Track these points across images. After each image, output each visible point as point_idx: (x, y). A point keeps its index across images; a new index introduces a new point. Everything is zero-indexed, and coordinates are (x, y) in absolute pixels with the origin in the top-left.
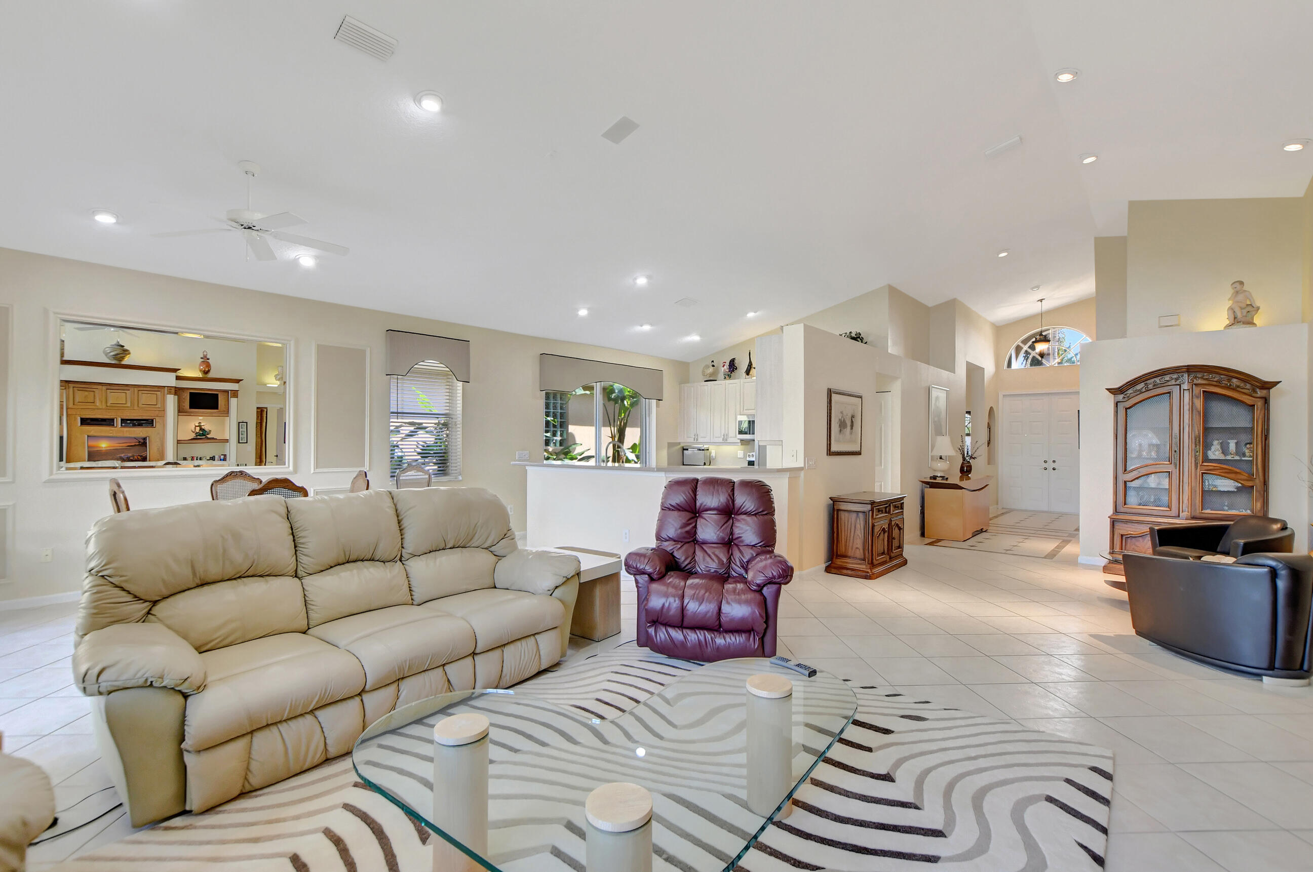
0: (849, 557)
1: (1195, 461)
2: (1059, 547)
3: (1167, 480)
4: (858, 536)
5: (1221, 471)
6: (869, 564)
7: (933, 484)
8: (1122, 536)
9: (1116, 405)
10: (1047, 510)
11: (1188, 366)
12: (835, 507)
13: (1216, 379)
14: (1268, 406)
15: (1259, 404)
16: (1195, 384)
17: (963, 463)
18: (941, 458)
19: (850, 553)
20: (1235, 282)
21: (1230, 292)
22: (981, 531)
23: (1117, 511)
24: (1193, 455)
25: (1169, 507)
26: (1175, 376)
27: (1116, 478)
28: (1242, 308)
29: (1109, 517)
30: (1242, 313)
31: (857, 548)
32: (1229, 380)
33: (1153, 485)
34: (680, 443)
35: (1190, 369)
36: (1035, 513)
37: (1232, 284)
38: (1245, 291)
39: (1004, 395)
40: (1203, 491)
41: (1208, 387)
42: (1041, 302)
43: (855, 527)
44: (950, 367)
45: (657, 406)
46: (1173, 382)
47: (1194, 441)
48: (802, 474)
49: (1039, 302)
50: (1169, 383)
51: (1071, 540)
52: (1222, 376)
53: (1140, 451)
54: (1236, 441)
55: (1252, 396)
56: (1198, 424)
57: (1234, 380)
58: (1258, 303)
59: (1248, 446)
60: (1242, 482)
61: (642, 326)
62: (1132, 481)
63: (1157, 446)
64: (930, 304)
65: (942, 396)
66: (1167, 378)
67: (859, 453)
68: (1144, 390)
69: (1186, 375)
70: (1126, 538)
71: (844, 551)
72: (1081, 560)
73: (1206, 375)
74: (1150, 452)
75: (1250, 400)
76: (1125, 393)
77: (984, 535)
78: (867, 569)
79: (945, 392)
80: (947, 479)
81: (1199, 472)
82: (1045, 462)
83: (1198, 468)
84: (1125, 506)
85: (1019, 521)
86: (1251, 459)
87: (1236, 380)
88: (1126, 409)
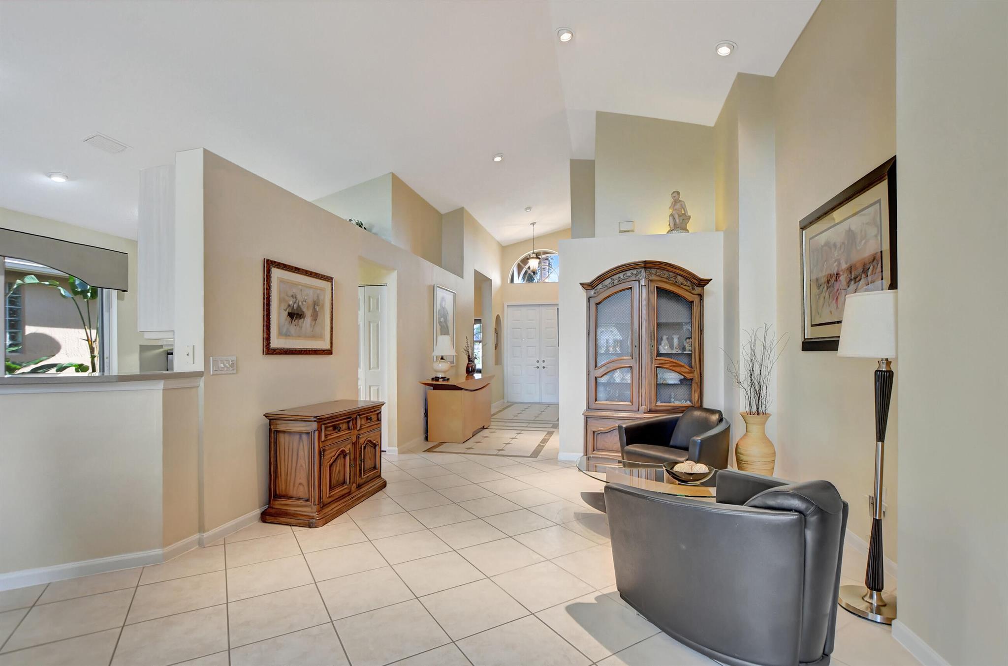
0: (291, 498)
1: (651, 356)
2: (544, 441)
3: (629, 375)
4: (301, 466)
5: (670, 364)
6: (315, 505)
7: (438, 385)
8: (594, 432)
9: (588, 300)
10: (539, 402)
11: (645, 262)
12: (272, 427)
13: (665, 276)
14: (703, 301)
15: (696, 299)
16: (651, 280)
17: (468, 363)
18: (442, 358)
19: (293, 492)
20: (673, 193)
21: (669, 200)
22: (483, 428)
23: (590, 408)
24: (649, 350)
25: (632, 402)
26: (635, 272)
27: (589, 374)
28: (679, 216)
29: (583, 414)
30: (679, 220)
31: (300, 484)
32: (675, 277)
33: (618, 380)
34: (162, 346)
35: (648, 266)
36: (531, 404)
37: (672, 194)
38: (681, 201)
39: (508, 306)
40: (657, 384)
41: (660, 284)
42: (533, 225)
43: (298, 455)
44: (459, 271)
45: (120, 298)
46: (633, 278)
47: (649, 336)
48: (202, 382)
49: (532, 225)
50: (631, 279)
51: (554, 432)
52: (670, 273)
53: (607, 348)
54: (678, 336)
55: (691, 293)
56: (653, 319)
57: (679, 277)
58: (689, 214)
59: (688, 340)
60: (684, 374)
61: (50, 176)
62: (601, 377)
63: (621, 340)
64: (443, 211)
65: (449, 297)
66: (629, 273)
67: (329, 352)
68: (610, 285)
69: (643, 270)
70: (597, 434)
71: (284, 489)
72: (562, 456)
73: (659, 272)
74: (614, 348)
75: (690, 296)
76: (595, 289)
77: (485, 432)
78: (312, 512)
79: (453, 294)
80: (448, 379)
81: (654, 366)
82: (538, 362)
83: (653, 362)
84: (596, 402)
85: (517, 414)
86: (690, 352)
87: (680, 277)
88: (597, 304)
